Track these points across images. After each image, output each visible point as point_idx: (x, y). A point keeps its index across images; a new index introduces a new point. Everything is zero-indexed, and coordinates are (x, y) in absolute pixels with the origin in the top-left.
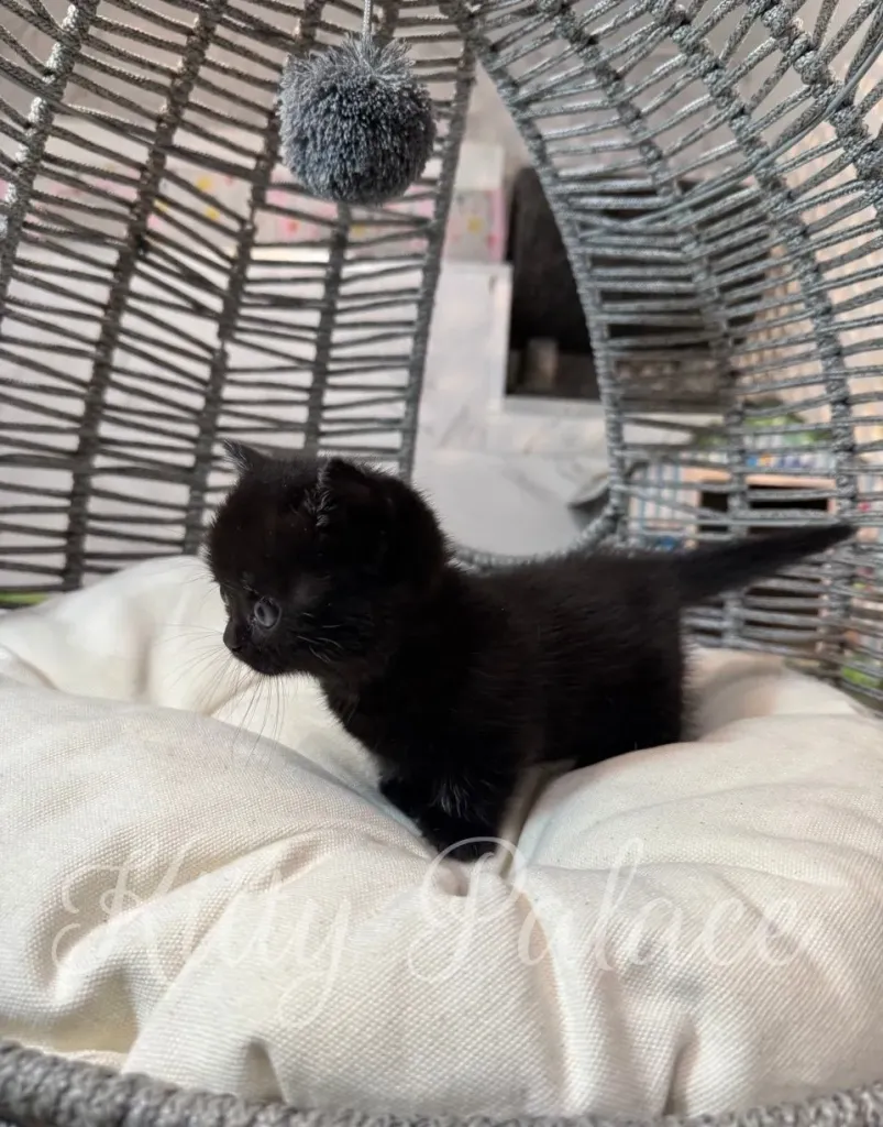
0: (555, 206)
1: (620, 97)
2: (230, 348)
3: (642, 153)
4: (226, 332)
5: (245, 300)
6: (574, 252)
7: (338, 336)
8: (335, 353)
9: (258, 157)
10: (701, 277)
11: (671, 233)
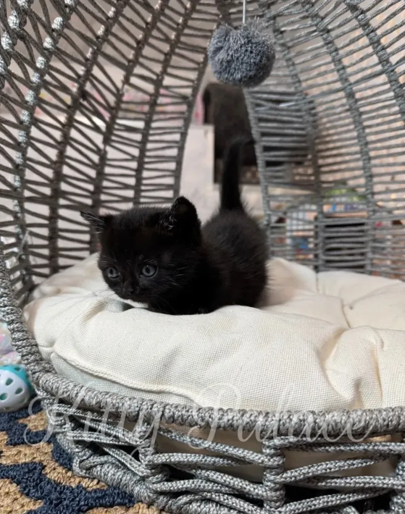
0: (247, 96)
1: (288, 56)
2: (108, 148)
3: (292, 78)
4: (107, 141)
5: (116, 127)
6: (252, 116)
7: (149, 146)
8: (148, 154)
9: (129, 61)
10: (309, 129)
11: (299, 111)
